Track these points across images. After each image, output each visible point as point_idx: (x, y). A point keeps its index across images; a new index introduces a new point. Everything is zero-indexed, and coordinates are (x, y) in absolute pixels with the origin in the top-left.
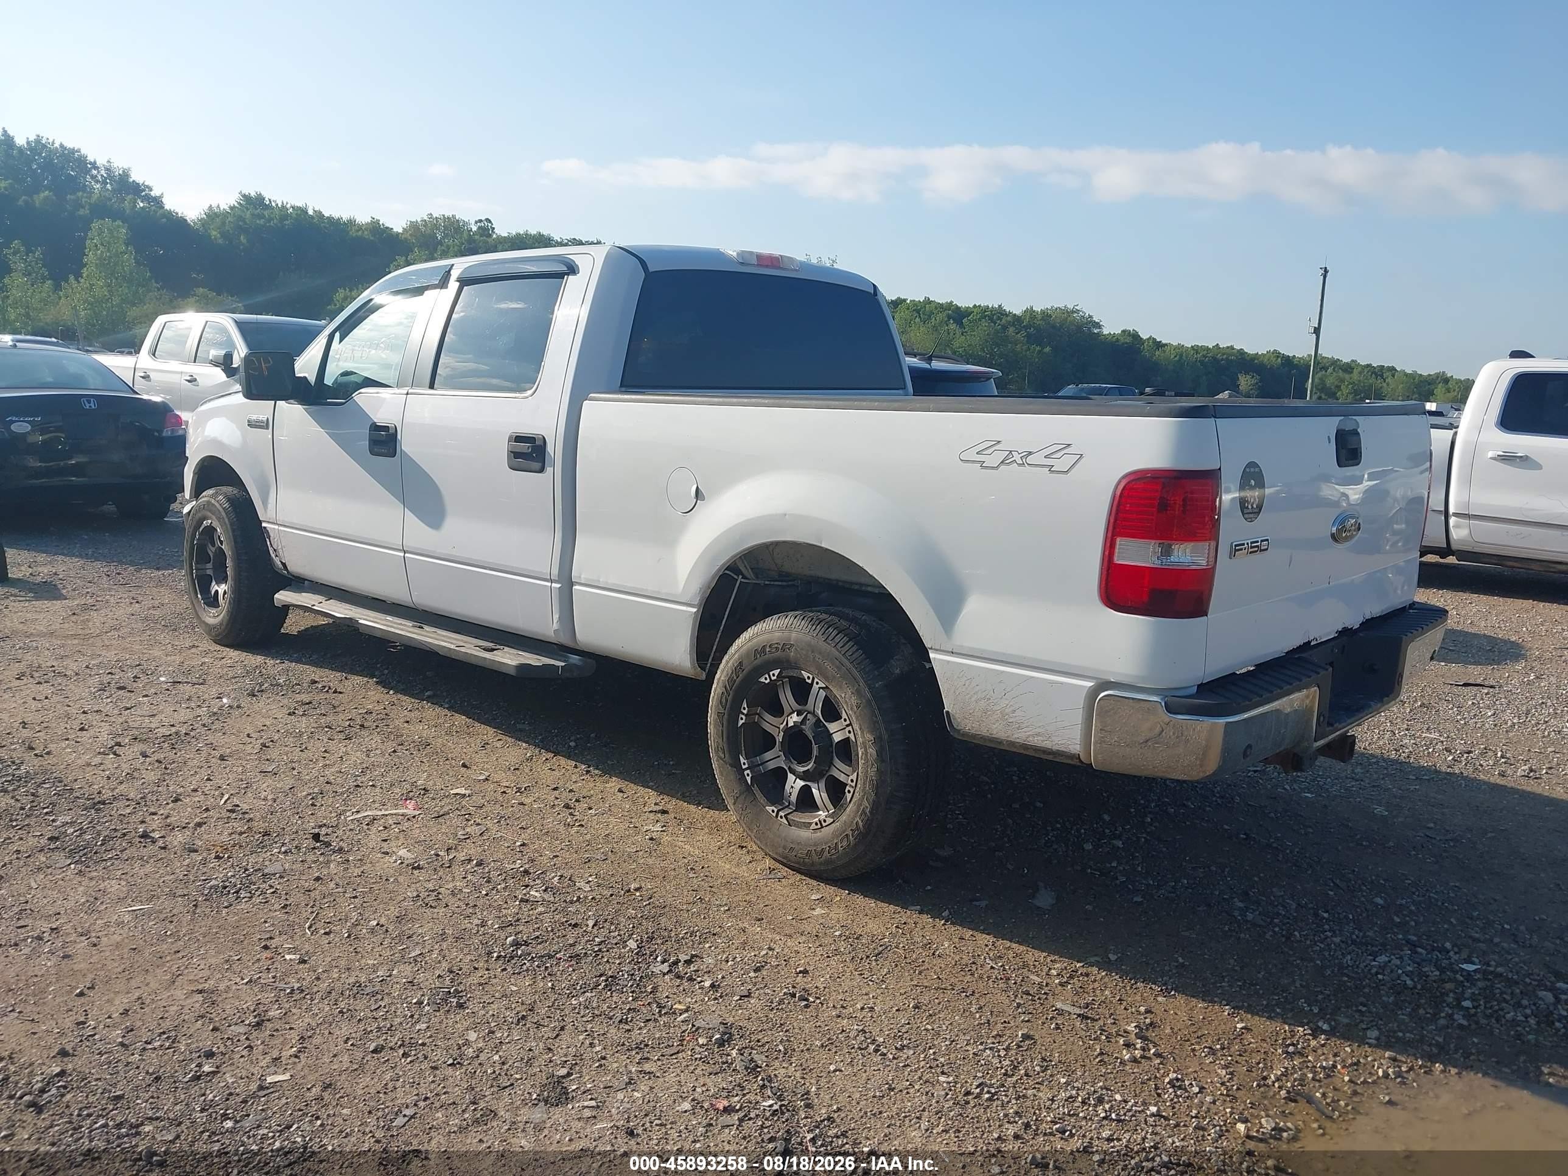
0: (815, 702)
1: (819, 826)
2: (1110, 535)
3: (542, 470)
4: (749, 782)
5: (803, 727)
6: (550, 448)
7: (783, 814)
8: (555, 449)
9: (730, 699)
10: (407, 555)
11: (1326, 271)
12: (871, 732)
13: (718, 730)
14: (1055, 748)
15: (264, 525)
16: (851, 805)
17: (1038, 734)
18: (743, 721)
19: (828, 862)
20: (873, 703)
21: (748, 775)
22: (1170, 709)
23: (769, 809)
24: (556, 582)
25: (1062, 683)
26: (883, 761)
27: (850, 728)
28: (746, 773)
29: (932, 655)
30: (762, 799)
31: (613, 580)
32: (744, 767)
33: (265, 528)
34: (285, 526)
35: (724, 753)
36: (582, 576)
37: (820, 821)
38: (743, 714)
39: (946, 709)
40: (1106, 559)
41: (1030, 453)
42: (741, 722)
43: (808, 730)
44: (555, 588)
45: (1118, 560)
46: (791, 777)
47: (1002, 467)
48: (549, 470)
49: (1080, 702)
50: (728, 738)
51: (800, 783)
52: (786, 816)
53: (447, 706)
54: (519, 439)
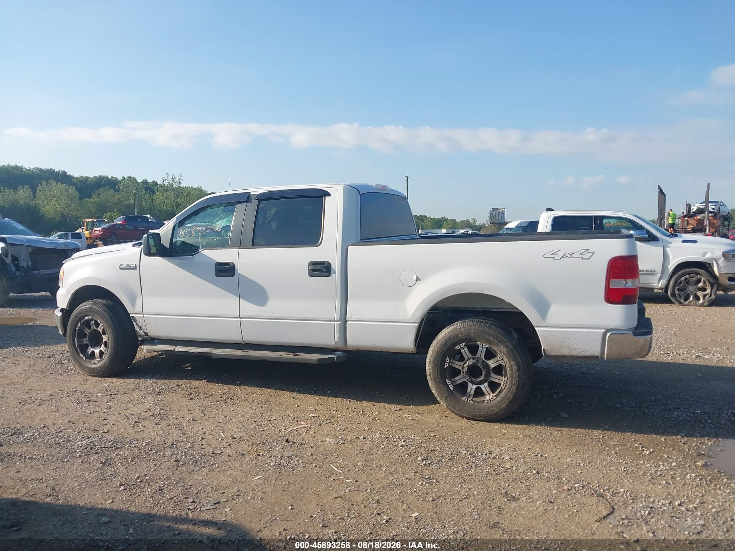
0: (481, 353)
1: (489, 401)
2: (608, 279)
3: (329, 276)
4: (452, 390)
5: (477, 364)
6: (333, 266)
7: (471, 399)
8: (336, 266)
9: (441, 358)
10: (241, 319)
11: (407, 178)
12: (514, 361)
13: (435, 371)
14: (589, 355)
15: (131, 315)
16: (505, 390)
17: (583, 351)
18: (447, 365)
19: (495, 414)
20: (514, 349)
21: (451, 387)
22: (635, 335)
23: (463, 398)
24: (337, 321)
25: (593, 332)
26: (520, 371)
27: (502, 361)
28: (450, 386)
29: (536, 329)
30: (458, 395)
31: (370, 318)
32: (448, 384)
33: (132, 317)
34: (149, 314)
35: (439, 379)
36: (353, 317)
37: (490, 399)
38: (447, 363)
39: (543, 348)
40: (607, 287)
41: (573, 253)
42: (446, 366)
43: (480, 365)
44: (338, 324)
45: (611, 287)
46: (470, 385)
47: (562, 259)
48: (333, 276)
49: (600, 337)
50: (440, 373)
51: (475, 387)
52: (472, 400)
53: (255, 386)
54: (314, 264)
